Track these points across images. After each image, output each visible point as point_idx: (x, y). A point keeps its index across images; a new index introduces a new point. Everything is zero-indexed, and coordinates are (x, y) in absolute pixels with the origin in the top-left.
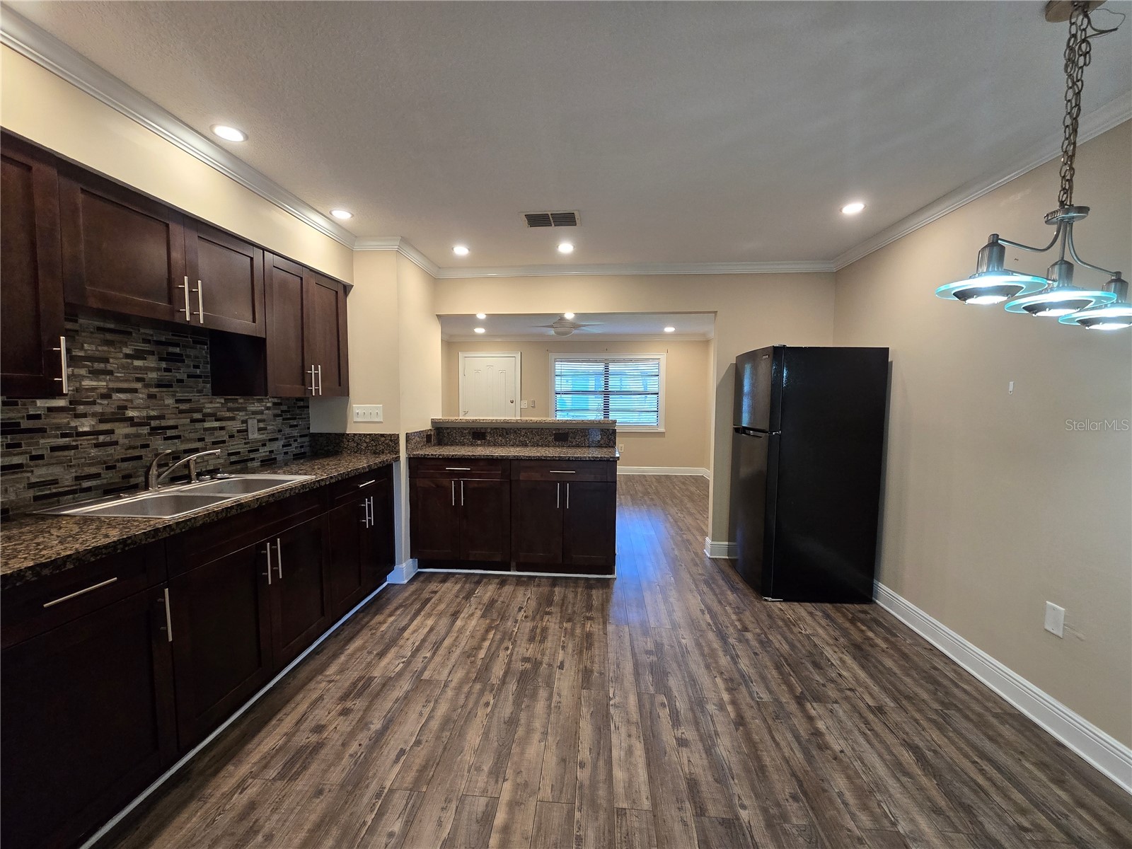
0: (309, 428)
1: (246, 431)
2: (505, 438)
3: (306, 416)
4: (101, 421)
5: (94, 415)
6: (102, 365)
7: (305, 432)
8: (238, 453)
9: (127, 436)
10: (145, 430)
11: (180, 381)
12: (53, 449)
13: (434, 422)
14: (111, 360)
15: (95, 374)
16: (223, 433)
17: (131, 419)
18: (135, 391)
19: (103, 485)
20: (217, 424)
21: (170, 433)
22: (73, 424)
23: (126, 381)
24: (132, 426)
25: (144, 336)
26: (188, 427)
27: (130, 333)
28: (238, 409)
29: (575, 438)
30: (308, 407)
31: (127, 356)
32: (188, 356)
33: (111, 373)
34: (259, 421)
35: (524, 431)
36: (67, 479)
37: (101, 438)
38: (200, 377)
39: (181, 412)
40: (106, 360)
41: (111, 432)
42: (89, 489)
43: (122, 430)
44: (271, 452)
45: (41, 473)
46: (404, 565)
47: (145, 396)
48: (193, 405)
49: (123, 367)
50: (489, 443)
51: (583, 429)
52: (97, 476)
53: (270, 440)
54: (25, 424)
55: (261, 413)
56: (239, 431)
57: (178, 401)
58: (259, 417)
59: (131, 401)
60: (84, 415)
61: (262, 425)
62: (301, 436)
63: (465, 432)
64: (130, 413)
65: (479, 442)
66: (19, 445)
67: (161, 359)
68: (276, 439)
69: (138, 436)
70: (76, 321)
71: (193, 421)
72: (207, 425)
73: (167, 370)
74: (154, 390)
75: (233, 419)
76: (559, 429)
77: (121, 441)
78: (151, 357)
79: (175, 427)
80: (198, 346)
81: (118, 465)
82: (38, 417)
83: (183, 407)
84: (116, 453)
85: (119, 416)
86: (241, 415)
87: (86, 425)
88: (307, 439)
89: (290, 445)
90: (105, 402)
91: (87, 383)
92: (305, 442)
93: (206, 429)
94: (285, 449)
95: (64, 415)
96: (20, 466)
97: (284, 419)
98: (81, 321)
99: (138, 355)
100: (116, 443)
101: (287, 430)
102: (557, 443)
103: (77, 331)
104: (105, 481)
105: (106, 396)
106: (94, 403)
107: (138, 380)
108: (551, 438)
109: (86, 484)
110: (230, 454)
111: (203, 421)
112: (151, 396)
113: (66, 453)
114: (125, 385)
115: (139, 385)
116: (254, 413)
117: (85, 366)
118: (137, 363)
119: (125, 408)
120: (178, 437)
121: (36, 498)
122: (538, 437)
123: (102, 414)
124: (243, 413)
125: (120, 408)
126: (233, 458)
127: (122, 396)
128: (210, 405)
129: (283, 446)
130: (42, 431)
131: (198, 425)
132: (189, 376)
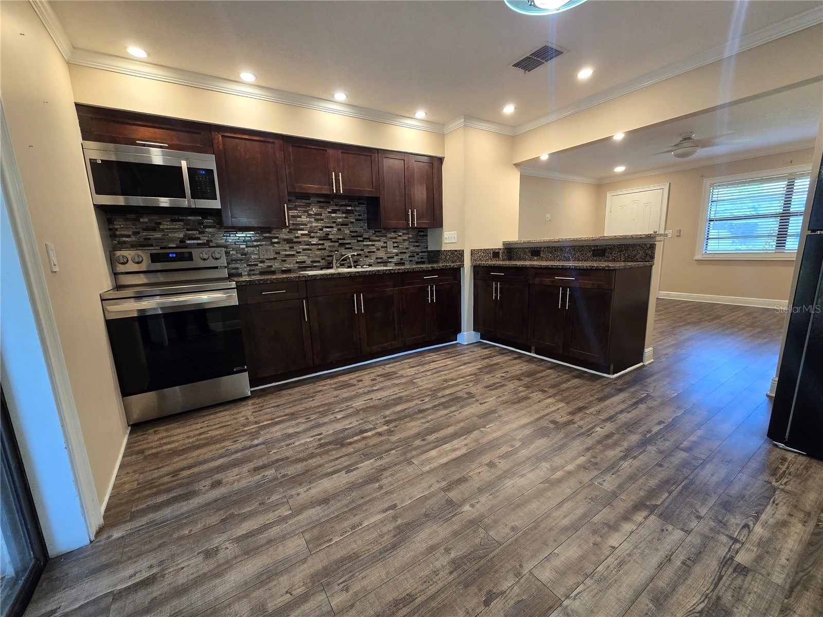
0: (427, 248)
1: (386, 247)
2: (553, 254)
3: (425, 241)
4: (319, 240)
5: (317, 237)
6: (319, 217)
7: (425, 250)
8: (382, 258)
9: (329, 246)
10: (337, 244)
11: (352, 222)
12: (304, 250)
13: (504, 244)
14: (323, 215)
15: (317, 220)
16: (374, 247)
17: (331, 239)
18: (332, 227)
19: (320, 265)
20: (370, 243)
21: (347, 246)
22: (310, 240)
23: (329, 223)
24: (332, 242)
25: (336, 203)
26: (356, 244)
27: (330, 202)
28: (383, 236)
29: (611, 253)
30: (427, 236)
31: (329, 212)
32: (356, 211)
33: (322, 220)
34: (394, 242)
35: (568, 248)
36: (308, 262)
37: (320, 247)
38: (362, 220)
39: (352, 237)
40: (321, 215)
41: (323, 244)
42: (315, 266)
43: (327, 244)
44: (401, 259)
45: (300, 258)
46: (465, 333)
47: (337, 230)
48: (358, 234)
49: (327, 217)
50: (542, 258)
51: (620, 245)
52: (319, 262)
53: (401, 253)
54: (295, 240)
55: (395, 238)
56: (382, 247)
57: (351, 232)
58: (394, 240)
59: (331, 232)
60: (313, 237)
61: (395, 245)
62: (421, 252)
63: (527, 250)
64: (330, 237)
65: (535, 258)
66: (293, 248)
67: (343, 213)
68: (405, 253)
69: (333, 246)
70: (310, 199)
71: (358, 241)
72: (365, 243)
73: (345, 218)
74: (340, 226)
75: (379, 241)
76: (597, 246)
77: (327, 248)
78: (339, 212)
79: (350, 244)
80: (361, 205)
81: (326, 258)
82: (298, 237)
83: (353, 234)
84: (326, 253)
85: (326, 238)
86: (383, 239)
87: (314, 241)
88: (426, 254)
89: (414, 256)
90: (321, 232)
91: (314, 224)
92: (424, 256)
93: (365, 245)
94: (411, 259)
95: (307, 237)
96: (294, 255)
97: (410, 242)
98: (311, 199)
99: (334, 212)
100: (325, 249)
101: (412, 248)
102: (595, 258)
103: (310, 204)
104: (322, 264)
105: (321, 230)
106: (317, 232)
107: (334, 222)
108: (589, 254)
109: (315, 264)
110: (377, 258)
111: (363, 241)
112: (339, 230)
113: (308, 252)
114: (328, 225)
115: (334, 225)
116: (391, 238)
117: (313, 217)
118: (333, 215)
119: (329, 235)
120: (351, 248)
121: (299, 267)
122: (579, 254)
123: (320, 237)
124: (385, 238)
125: (326, 234)
126: (379, 260)
127: (328, 229)
128: (367, 234)
129: (409, 257)
130: (300, 242)
131: (360, 243)
132: (356, 220)
